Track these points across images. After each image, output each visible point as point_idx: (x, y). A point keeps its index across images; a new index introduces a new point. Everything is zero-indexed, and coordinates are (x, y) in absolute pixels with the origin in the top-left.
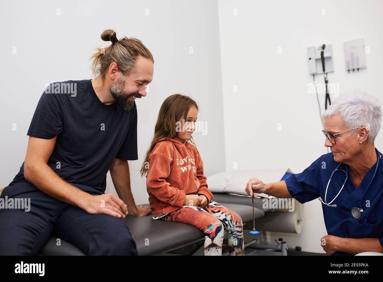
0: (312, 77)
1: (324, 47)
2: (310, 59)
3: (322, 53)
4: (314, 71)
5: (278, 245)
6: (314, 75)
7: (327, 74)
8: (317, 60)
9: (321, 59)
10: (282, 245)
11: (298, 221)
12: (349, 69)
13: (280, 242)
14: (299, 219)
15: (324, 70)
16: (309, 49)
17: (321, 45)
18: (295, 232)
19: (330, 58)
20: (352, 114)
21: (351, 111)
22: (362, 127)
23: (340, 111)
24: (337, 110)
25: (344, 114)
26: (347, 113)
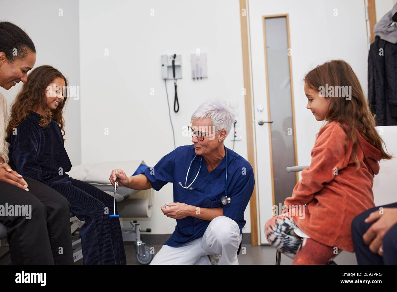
0: (164, 81)
1: (175, 56)
2: (163, 65)
3: (173, 62)
4: (166, 77)
5: (132, 227)
6: (165, 80)
7: (176, 79)
8: (168, 67)
9: (172, 66)
10: (136, 227)
11: (149, 207)
12: (194, 77)
13: (134, 224)
14: (150, 205)
15: (174, 76)
16: (162, 57)
17: (173, 54)
18: (147, 216)
19: (179, 66)
20: (219, 119)
21: (219, 117)
22: (223, 130)
23: (210, 115)
24: (208, 115)
25: (213, 118)
26: (216, 118)
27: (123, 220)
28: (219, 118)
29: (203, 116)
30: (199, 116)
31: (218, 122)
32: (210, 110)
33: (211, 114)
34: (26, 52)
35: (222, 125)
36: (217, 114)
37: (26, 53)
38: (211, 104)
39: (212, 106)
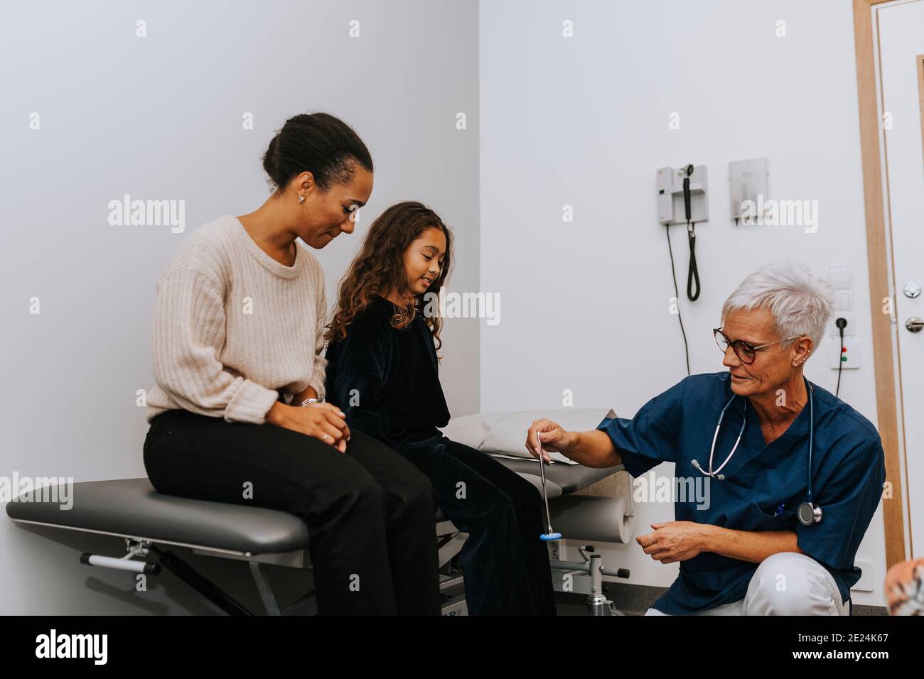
0: (666, 227)
1: (690, 170)
2: (662, 192)
3: (686, 183)
4: (669, 218)
5: (584, 561)
6: (668, 225)
7: (693, 224)
8: (675, 195)
9: (683, 193)
10: (591, 561)
11: (626, 518)
12: (737, 217)
13: (588, 555)
14: (627, 514)
15: (688, 216)
16: (660, 172)
17: (685, 165)
18: (619, 540)
19: (701, 193)
20: (793, 311)
21: (792, 305)
22: (803, 336)
23: (771, 302)
24: (765, 301)
25: (778, 310)
26: (785, 308)
27: (568, 545)
28: (792, 309)
29: (751, 304)
30: (743, 305)
31: (789, 319)
32: (770, 289)
33: (773, 299)
34: (351, 170)
35: (800, 326)
36: (789, 299)
37: (351, 172)
38: (773, 275)
39: (776, 280)
